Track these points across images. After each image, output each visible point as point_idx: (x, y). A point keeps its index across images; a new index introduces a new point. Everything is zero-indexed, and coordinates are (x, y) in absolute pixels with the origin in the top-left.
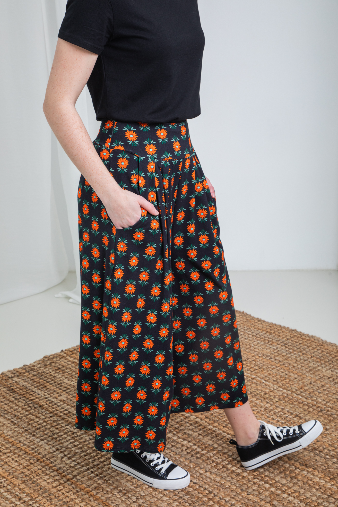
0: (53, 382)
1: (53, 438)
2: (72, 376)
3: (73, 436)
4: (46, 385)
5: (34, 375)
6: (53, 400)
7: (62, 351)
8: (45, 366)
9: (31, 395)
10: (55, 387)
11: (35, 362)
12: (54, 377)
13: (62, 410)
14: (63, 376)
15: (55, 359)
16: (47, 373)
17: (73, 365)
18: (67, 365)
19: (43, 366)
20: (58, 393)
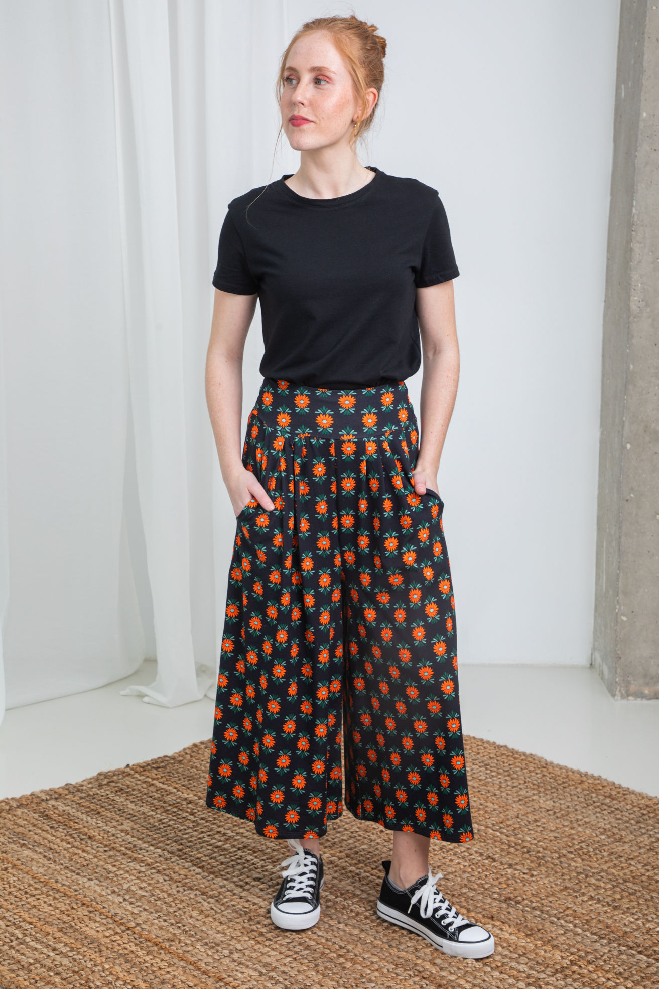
0: (111, 807)
1: (108, 878)
2: (142, 799)
3: (140, 875)
4: (100, 810)
5: (81, 798)
6: (110, 831)
7: (128, 766)
8: (99, 786)
9: (76, 823)
10: (113, 814)
11: (84, 781)
12: (113, 800)
13: (124, 843)
14: (127, 799)
15: (115, 778)
16: (102, 796)
17: (144, 785)
18: (134, 785)
19: (97, 785)
20: (118, 821)
